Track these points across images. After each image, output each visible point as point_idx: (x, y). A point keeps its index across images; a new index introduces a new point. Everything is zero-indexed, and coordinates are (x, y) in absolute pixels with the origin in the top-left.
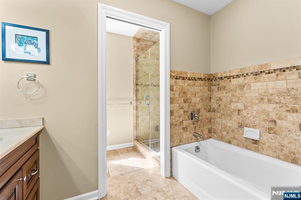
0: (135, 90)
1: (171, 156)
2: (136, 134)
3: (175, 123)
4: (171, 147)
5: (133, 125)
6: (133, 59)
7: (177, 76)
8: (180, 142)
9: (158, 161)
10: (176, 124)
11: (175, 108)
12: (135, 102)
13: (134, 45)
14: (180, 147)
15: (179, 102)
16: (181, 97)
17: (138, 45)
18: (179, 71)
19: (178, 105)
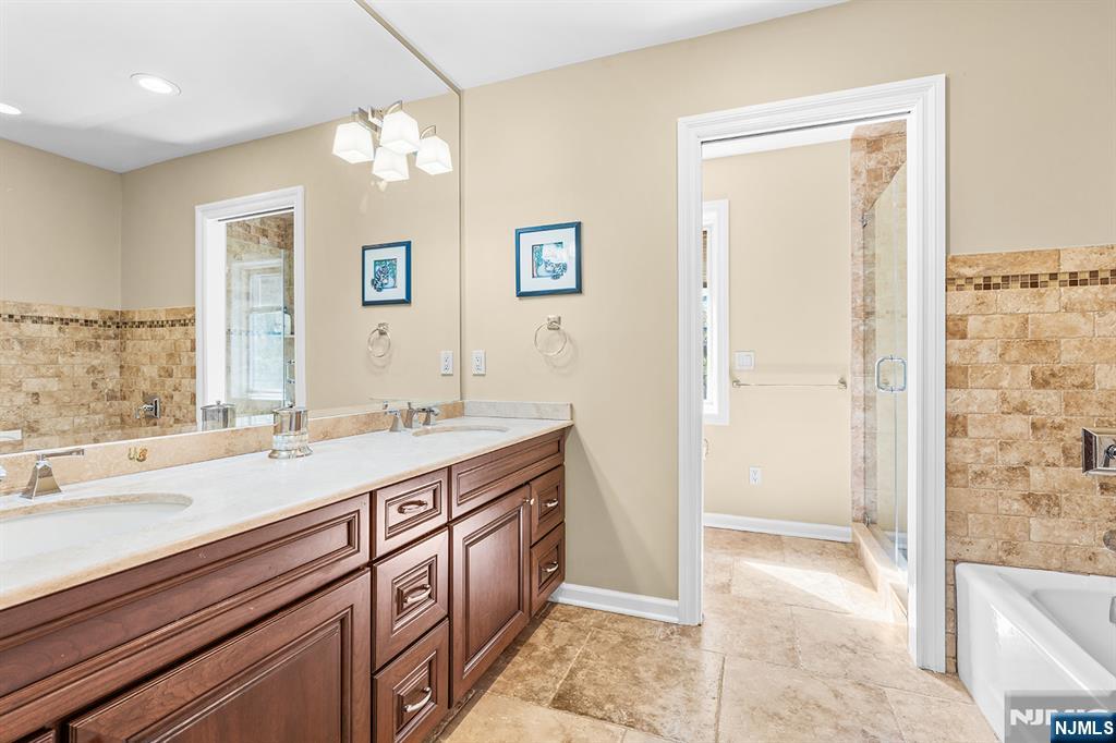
0: (862, 336)
1: (951, 594)
2: (862, 501)
3: (977, 468)
4: (953, 562)
5: (852, 466)
6: (853, 221)
7: (989, 273)
8: (1009, 552)
9: (901, 600)
10: (980, 475)
11: (975, 409)
12: (861, 379)
13: (853, 169)
14: (1000, 574)
15: (1005, 383)
16: (1017, 362)
17: (872, 164)
18: (1004, 251)
19: (994, 394)
